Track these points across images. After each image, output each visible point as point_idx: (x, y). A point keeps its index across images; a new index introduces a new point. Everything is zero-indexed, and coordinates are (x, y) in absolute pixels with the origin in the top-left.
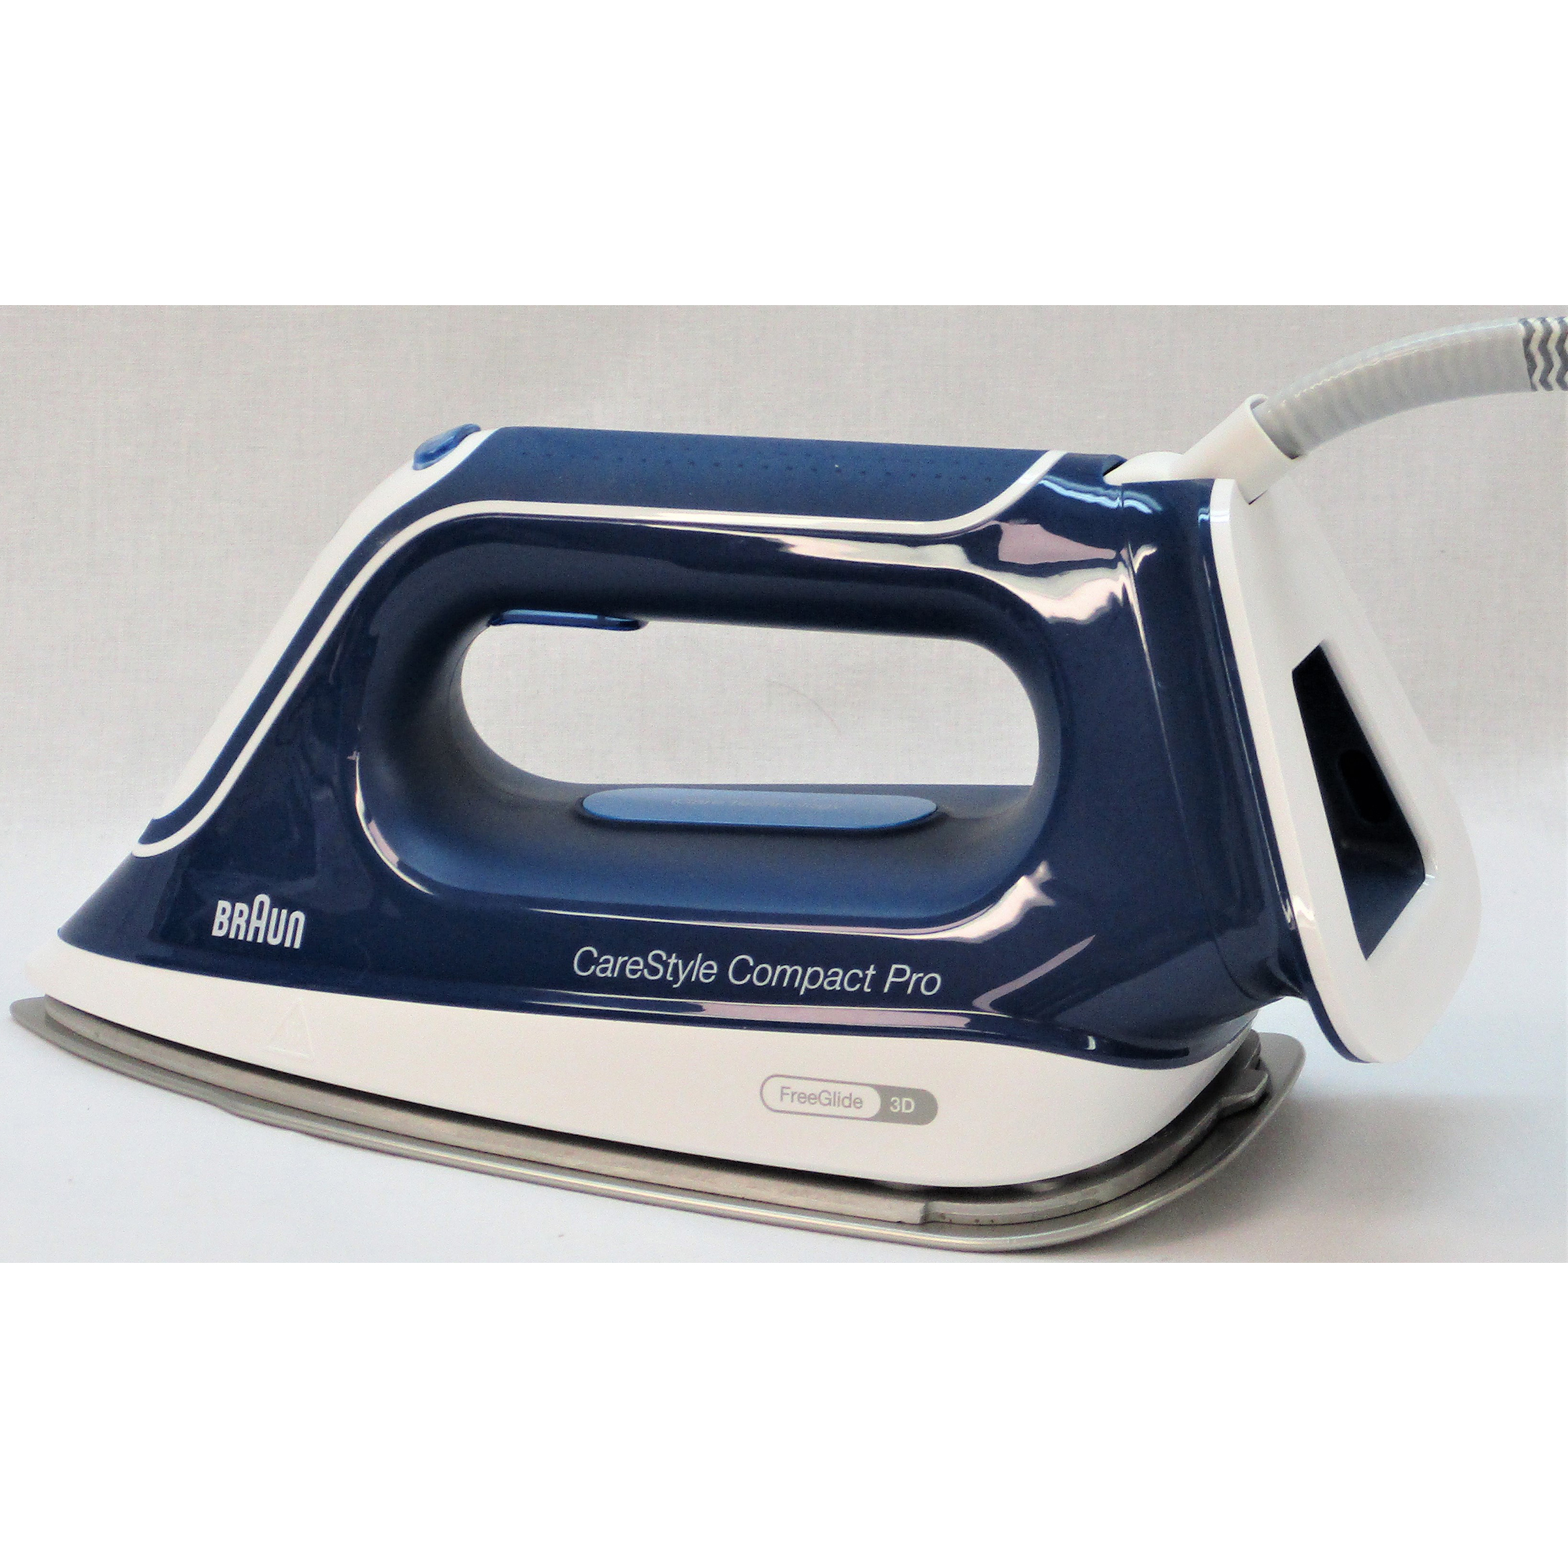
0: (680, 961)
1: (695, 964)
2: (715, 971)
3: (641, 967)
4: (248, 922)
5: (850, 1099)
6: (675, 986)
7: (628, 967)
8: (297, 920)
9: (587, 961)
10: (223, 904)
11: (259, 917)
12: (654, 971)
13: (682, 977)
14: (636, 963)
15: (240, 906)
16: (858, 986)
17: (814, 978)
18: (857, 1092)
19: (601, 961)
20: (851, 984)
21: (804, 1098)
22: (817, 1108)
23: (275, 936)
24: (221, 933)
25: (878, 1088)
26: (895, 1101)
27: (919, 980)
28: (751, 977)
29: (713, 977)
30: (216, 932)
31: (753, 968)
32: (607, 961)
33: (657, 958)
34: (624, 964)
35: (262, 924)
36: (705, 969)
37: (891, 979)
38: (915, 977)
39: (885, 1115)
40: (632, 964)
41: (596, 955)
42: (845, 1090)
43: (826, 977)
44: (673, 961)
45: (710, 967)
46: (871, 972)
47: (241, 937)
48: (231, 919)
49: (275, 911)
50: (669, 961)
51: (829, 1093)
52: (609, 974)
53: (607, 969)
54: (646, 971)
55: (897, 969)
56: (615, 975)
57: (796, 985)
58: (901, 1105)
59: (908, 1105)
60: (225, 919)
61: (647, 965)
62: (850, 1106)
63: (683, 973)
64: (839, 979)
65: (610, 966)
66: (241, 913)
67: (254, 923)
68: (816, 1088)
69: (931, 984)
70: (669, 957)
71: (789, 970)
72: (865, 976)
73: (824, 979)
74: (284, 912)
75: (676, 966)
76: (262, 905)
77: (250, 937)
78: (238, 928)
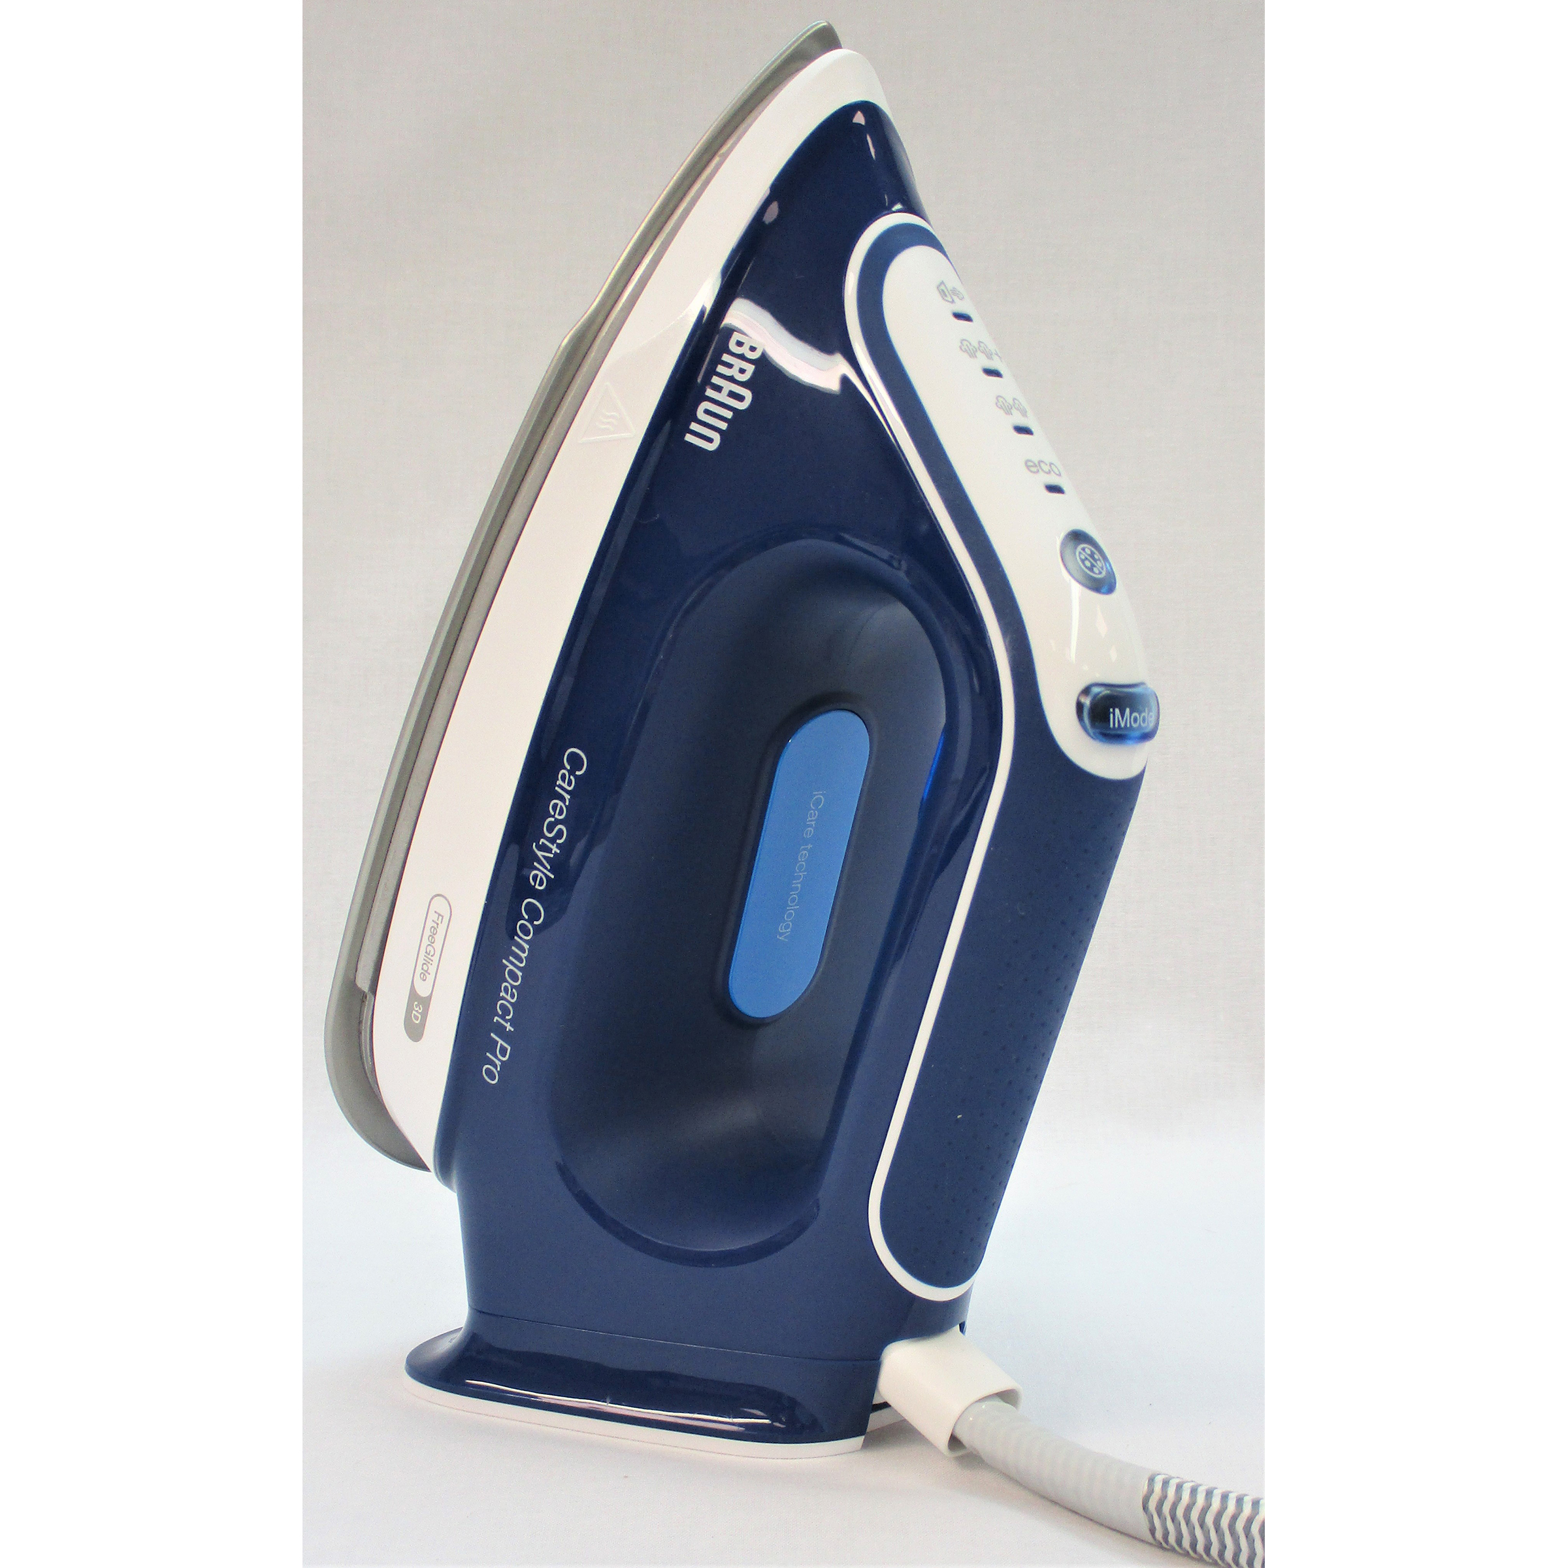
0: (552, 856)
1: (546, 868)
2: (537, 887)
3: (557, 816)
4: (731, 379)
5: (426, 971)
6: (534, 844)
7: (560, 803)
8: (710, 440)
9: (575, 761)
11: (732, 395)
12: (551, 828)
13: (540, 854)
14: (561, 813)
15: (750, 369)
16: (500, 1013)
17: (514, 976)
18: (430, 978)
19: (572, 777)
20: (502, 1005)
21: (434, 930)
22: (425, 942)
23: (707, 412)
24: (732, 346)
25: (430, 997)
26: (420, 1009)
27: (495, 1065)
28: (526, 920)
29: (533, 884)
31: (532, 923)
32: (570, 784)
33: (560, 834)
34: (563, 799)
35: (722, 397)
36: (541, 878)
37: (500, 1042)
38: (498, 1063)
39: (413, 995)
40: (561, 808)
41: (578, 773)
42: (432, 969)
43: (513, 987)
44: (555, 849)
45: (541, 884)
46: (509, 1027)
47: (721, 369)
48: (742, 357)
49: (729, 414)
50: (555, 845)
51: (432, 956)
52: (559, 782)
53: (563, 781)
54: (553, 819)
55: (506, 1050)
56: (557, 788)
57: (511, 958)
58: (417, 1011)
60: (745, 350)
61: (558, 822)
62: (422, 969)
63: (544, 856)
64: (508, 998)
65: (565, 786)
66: (742, 371)
67: (728, 386)
68: (438, 945)
69: (490, 1074)
70: (559, 846)
71: (523, 956)
72: (506, 1021)
73: (510, 984)
74: (723, 426)
75: (549, 850)
76: (741, 398)
77: (715, 380)
78: (730, 366)
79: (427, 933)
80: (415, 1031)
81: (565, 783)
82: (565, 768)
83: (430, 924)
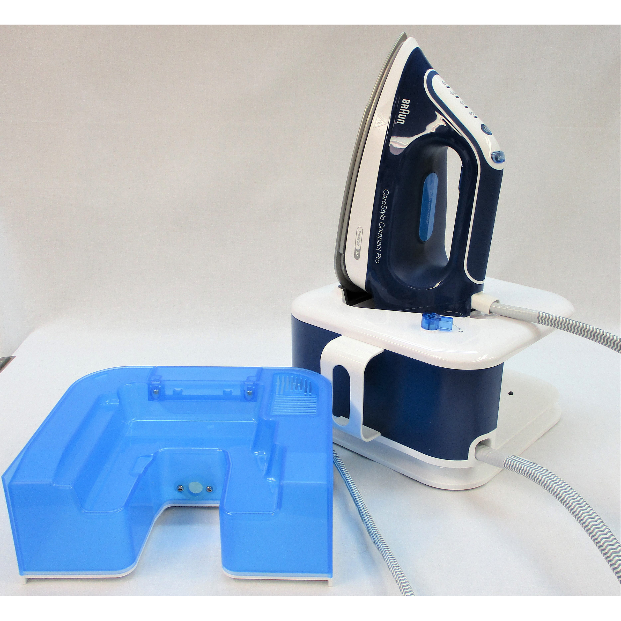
1: (383, 215)
3: (384, 204)
4: (404, 109)
5: (358, 244)
6: (380, 211)
7: (384, 201)
8: (402, 122)
9: (386, 192)
10: (409, 101)
11: (405, 112)
12: (383, 207)
13: (381, 213)
15: (408, 106)
16: (378, 248)
17: (379, 239)
18: (360, 245)
20: (378, 246)
21: (359, 235)
22: (357, 238)
23: (401, 116)
24: (403, 102)
25: (360, 249)
27: (378, 259)
28: (380, 227)
29: (381, 219)
30: (404, 100)
31: (382, 227)
33: (385, 208)
34: (385, 201)
35: (403, 113)
37: (379, 254)
39: (356, 250)
40: (385, 202)
41: (387, 194)
42: (360, 243)
44: (385, 211)
45: (383, 219)
46: (380, 250)
47: (401, 107)
48: (406, 104)
49: (405, 116)
51: (359, 240)
52: (383, 197)
53: (384, 197)
55: (380, 255)
57: (378, 236)
58: (357, 253)
59: (357, 255)
60: (406, 102)
64: (379, 244)
66: (406, 107)
68: (360, 238)
69: (377, 261)
70: (385, 210)
71: (381, 235)
72: (379, 249)
73: (379, 241)
74: (405, 118)
75: (384, 211)
76: (407, 112)
77: (401, 109)
78: (403, 106)
79: (357, 236)
80: (357, 257)
81: (385, 197)
82: (384, 194)
83: (358, 234)
